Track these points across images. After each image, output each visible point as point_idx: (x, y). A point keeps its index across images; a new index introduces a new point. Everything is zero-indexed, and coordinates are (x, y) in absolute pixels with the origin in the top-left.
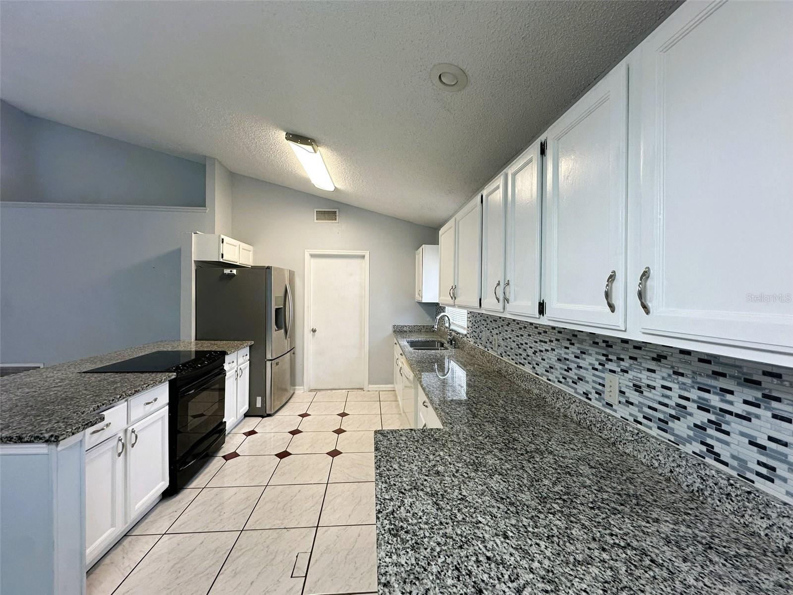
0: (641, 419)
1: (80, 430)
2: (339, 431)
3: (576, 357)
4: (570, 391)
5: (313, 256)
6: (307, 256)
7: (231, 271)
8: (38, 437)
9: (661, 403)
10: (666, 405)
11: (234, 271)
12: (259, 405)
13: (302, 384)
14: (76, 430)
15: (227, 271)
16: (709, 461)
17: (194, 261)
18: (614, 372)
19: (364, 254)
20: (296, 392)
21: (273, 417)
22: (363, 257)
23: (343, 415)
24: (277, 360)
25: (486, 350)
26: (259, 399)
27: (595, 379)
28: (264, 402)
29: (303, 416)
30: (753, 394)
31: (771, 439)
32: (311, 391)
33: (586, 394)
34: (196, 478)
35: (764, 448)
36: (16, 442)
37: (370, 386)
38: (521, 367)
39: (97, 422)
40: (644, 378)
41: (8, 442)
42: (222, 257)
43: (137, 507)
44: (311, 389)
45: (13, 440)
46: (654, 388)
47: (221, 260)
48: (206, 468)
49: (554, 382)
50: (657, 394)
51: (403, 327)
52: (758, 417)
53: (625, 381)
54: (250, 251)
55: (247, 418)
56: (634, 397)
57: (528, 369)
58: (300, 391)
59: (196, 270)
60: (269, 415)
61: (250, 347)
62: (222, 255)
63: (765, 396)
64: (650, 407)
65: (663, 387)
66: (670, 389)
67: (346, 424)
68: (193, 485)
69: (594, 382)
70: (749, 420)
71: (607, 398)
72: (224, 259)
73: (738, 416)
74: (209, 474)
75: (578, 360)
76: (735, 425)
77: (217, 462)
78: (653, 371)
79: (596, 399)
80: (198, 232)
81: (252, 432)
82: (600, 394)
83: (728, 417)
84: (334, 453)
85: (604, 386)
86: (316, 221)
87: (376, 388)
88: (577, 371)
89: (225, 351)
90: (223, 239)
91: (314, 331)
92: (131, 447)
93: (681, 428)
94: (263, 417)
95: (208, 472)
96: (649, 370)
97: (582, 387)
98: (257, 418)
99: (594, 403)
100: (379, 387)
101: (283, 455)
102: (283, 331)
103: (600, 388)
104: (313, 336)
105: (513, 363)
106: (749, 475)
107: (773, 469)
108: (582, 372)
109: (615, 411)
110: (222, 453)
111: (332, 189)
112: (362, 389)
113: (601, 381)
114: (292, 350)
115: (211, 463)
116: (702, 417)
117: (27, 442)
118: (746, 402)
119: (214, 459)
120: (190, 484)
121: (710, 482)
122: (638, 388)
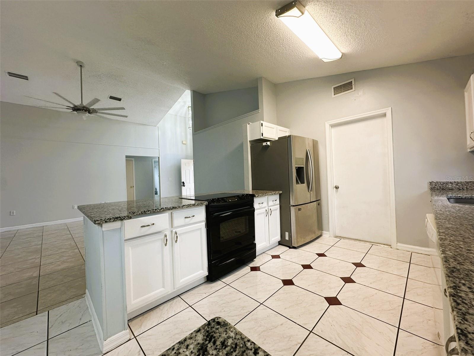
1: (111, 220)
2: (348, 280)
5: (333, 126)
6: (327, 126)
7: (266, 143)
11: (269, 143)
12: (287, 238)
13: (328, 231)
14: (108, 220)
15: (264, 144)
17: (249, 141)
19: (385, 112)
20: (324, 235)
21: (297, 249)
22: (385, 115)
23: (359, 265)
24: (300, 207)
26: (287, 234)
28: (290, 236)
29: (320, 255)
32: (336, 237)
34: (229, 276)
37: (399, 244)
39: (125, 218)
42: (262, 136)
43: (181, 281)
44: (337, 235)
47: (262, 137)
48: (238, 271)
51: (447, 183)
54: (286, 132)
55: (280, 246)
58: (326, 235)
59: (251, 147)
60: (294, 248)
61: (280, 195)
62: (262, 134)
67: (358, 275)
68: (224, 280)
72: (263, 136)
74: (236, 276)
77: (246, 269)
80: (250, 123)
81: (278, 257)
84: (333, 301)
86: (333, 96)
87: (409, 248)
89: (254, 195)
90: (262, 124)
91: (337, 188)
92: (175, 242)
94: (290, 248)
95: (236, 275)
98: (286, 247)
100: (412, 248)
101: (288, 282)
102: (305, 185)
104: (337, 192)
110: (252, 265)
111: (340, 56)
112: (390, 246)
114: (318, 201)
115: (242, 269)
119: (246, 267)
120: (223, 279)
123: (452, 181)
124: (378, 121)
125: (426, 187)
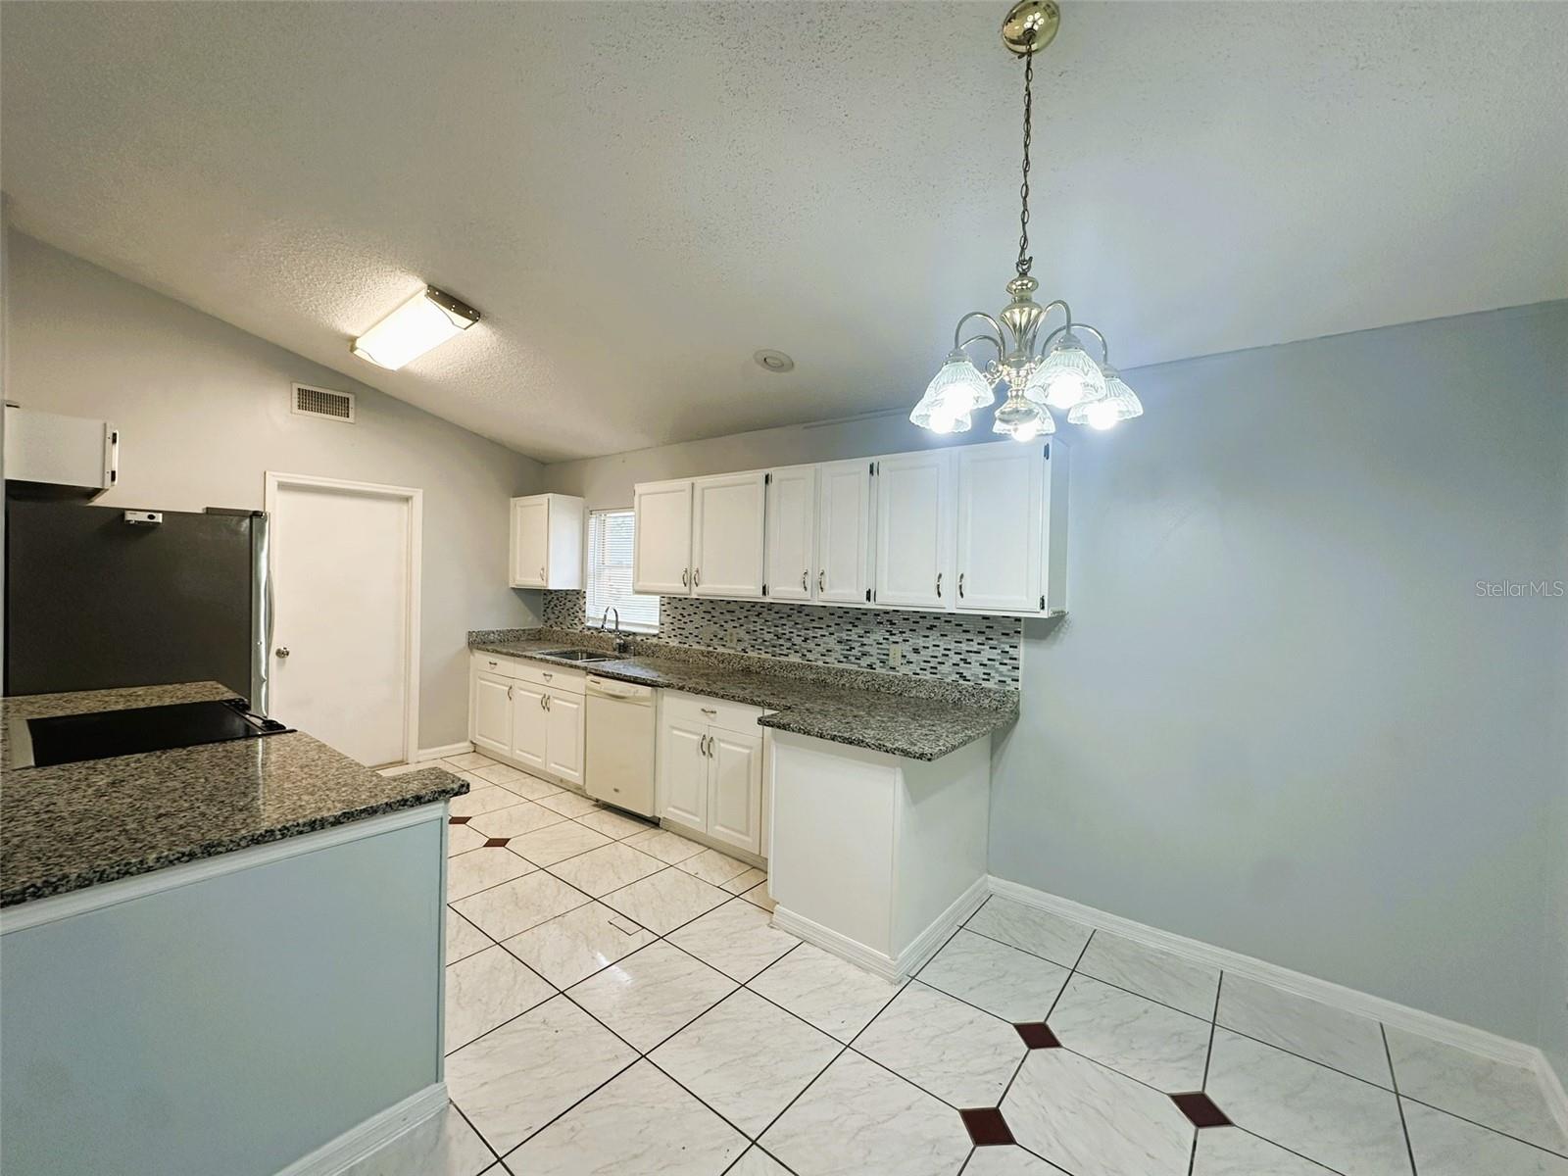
0: (918, 671)
3: (859, 637)
4: (855, 667)
5: (282, 486)
6: (272, 484)
7: (150, 517)
8: (444, 791)
9: (932, 657)
10: (936, 657)
11: (159, 517)
15: (136, 516)
16: (961, 682)
18: (897, 643)
19: (410, 494)
22: (407, 499)
25: (711, 649)
27: (879, 651)
30: (981, 639)
31: (989, 660)
33: (870, 666)
35: (985, 665)
36: (413, 806)
37: (421, 752)
38: (783, 658)
40: (921, 642)
41: (401, 808)
42: (113, 480)
45: (409, 803)
46: (928, 648)
49: (833, 663)
50: (929, 652)
51: (488, 633)
52: (983, 650)
53: (906, 648)
56: (912, 657)
57: (795, 659)
62: (113, 473)
63: (987, 639)
64: (925, 661)
65: (934, 646)
66: (938, 646)
69: (878, 654)
70: (979, 653)
71: (891, 663)
73: (975, 652)
75: (861, 639)
76: (973, 658)
78: (928, 637)
79: (881, 667)
82: (884, 662)
83: (971, 654)
85: (888, 655)
86: (296, 410)
87: (434, 753)
88: (860, 649)
90: (114, 435)
91: (283, 654)
93: (945, 669)
96: (925, 636)
97: (865, 662)
99: (879, 670)
100: (440, 751)
103: (885, 657)
104: (282, 665)
105: (769, 656)
106: (980, 682)
107: (989, 674)
108: (866, 649)
109: (898, 671)
112: (402, 761)
113: (885, 652)
116: (956, 659)
117: (429, 801)
118: (979, 644)
121: (964, 692)
122: (916, 651)
123: (494, 629)
124: (392, 508)
125: (463, 641)
